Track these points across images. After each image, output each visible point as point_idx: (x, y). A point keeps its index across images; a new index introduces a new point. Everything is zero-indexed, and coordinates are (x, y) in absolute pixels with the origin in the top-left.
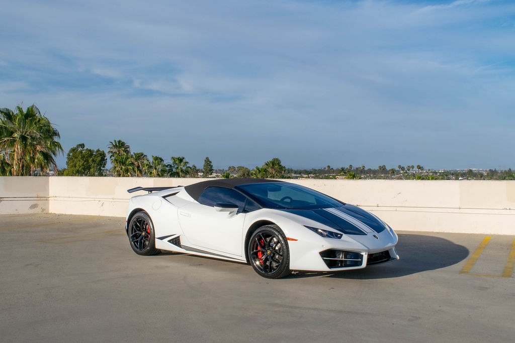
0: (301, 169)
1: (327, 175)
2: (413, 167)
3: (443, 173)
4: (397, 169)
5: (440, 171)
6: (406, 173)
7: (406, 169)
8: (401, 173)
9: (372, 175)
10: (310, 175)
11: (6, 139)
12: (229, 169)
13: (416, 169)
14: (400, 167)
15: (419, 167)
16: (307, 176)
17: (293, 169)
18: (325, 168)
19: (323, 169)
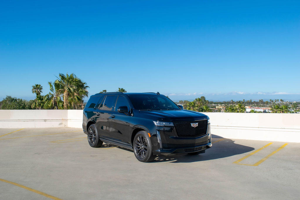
0: (218, 102)
1: (231, 105)
2: (278, 100)
3: (295, 103)
4: (269, 101)
5: (294, 102)
6: (275, 103)
7: (274, 101)
8: (272, 104)
9: (256, 105)
10: (222, 105)
11: (61, 89)
12: (180, 102)
13: (280, 101)
14: (271, 100)
15: (282, 100)
16: (220, 105)
17: (213, 102)
18: (230, 101)
19: (229, 101)
